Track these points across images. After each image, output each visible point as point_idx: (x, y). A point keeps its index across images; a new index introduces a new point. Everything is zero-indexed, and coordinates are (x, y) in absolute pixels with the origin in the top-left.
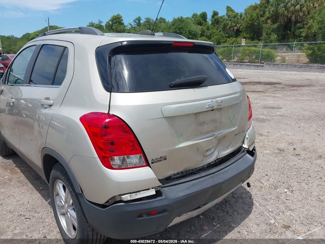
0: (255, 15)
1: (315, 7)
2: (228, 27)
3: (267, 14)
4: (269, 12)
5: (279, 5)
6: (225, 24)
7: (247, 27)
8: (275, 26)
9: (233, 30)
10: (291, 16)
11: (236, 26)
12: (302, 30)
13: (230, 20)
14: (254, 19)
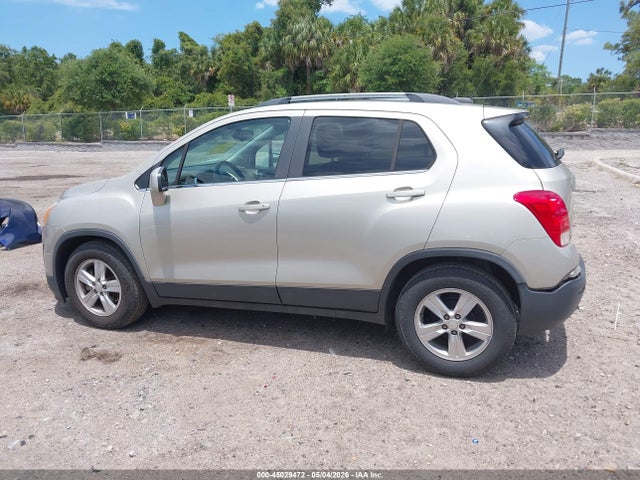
0: (241, 51)
1: (338, 45)
2: (192, 71)
3: (263, 52)
4: (266, 48)
5: (280, 37)
6: (183, 67)
7: (230, 74)
8: (280, 73)
9: (203, 78)
10: (305, 58)
11: (207, 70)
12: (324, 81)
13: (195, 60)
14: (240, 58)
